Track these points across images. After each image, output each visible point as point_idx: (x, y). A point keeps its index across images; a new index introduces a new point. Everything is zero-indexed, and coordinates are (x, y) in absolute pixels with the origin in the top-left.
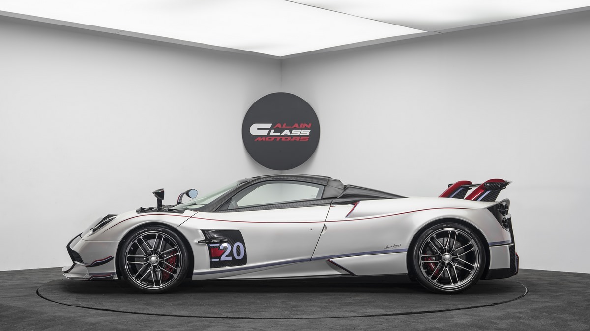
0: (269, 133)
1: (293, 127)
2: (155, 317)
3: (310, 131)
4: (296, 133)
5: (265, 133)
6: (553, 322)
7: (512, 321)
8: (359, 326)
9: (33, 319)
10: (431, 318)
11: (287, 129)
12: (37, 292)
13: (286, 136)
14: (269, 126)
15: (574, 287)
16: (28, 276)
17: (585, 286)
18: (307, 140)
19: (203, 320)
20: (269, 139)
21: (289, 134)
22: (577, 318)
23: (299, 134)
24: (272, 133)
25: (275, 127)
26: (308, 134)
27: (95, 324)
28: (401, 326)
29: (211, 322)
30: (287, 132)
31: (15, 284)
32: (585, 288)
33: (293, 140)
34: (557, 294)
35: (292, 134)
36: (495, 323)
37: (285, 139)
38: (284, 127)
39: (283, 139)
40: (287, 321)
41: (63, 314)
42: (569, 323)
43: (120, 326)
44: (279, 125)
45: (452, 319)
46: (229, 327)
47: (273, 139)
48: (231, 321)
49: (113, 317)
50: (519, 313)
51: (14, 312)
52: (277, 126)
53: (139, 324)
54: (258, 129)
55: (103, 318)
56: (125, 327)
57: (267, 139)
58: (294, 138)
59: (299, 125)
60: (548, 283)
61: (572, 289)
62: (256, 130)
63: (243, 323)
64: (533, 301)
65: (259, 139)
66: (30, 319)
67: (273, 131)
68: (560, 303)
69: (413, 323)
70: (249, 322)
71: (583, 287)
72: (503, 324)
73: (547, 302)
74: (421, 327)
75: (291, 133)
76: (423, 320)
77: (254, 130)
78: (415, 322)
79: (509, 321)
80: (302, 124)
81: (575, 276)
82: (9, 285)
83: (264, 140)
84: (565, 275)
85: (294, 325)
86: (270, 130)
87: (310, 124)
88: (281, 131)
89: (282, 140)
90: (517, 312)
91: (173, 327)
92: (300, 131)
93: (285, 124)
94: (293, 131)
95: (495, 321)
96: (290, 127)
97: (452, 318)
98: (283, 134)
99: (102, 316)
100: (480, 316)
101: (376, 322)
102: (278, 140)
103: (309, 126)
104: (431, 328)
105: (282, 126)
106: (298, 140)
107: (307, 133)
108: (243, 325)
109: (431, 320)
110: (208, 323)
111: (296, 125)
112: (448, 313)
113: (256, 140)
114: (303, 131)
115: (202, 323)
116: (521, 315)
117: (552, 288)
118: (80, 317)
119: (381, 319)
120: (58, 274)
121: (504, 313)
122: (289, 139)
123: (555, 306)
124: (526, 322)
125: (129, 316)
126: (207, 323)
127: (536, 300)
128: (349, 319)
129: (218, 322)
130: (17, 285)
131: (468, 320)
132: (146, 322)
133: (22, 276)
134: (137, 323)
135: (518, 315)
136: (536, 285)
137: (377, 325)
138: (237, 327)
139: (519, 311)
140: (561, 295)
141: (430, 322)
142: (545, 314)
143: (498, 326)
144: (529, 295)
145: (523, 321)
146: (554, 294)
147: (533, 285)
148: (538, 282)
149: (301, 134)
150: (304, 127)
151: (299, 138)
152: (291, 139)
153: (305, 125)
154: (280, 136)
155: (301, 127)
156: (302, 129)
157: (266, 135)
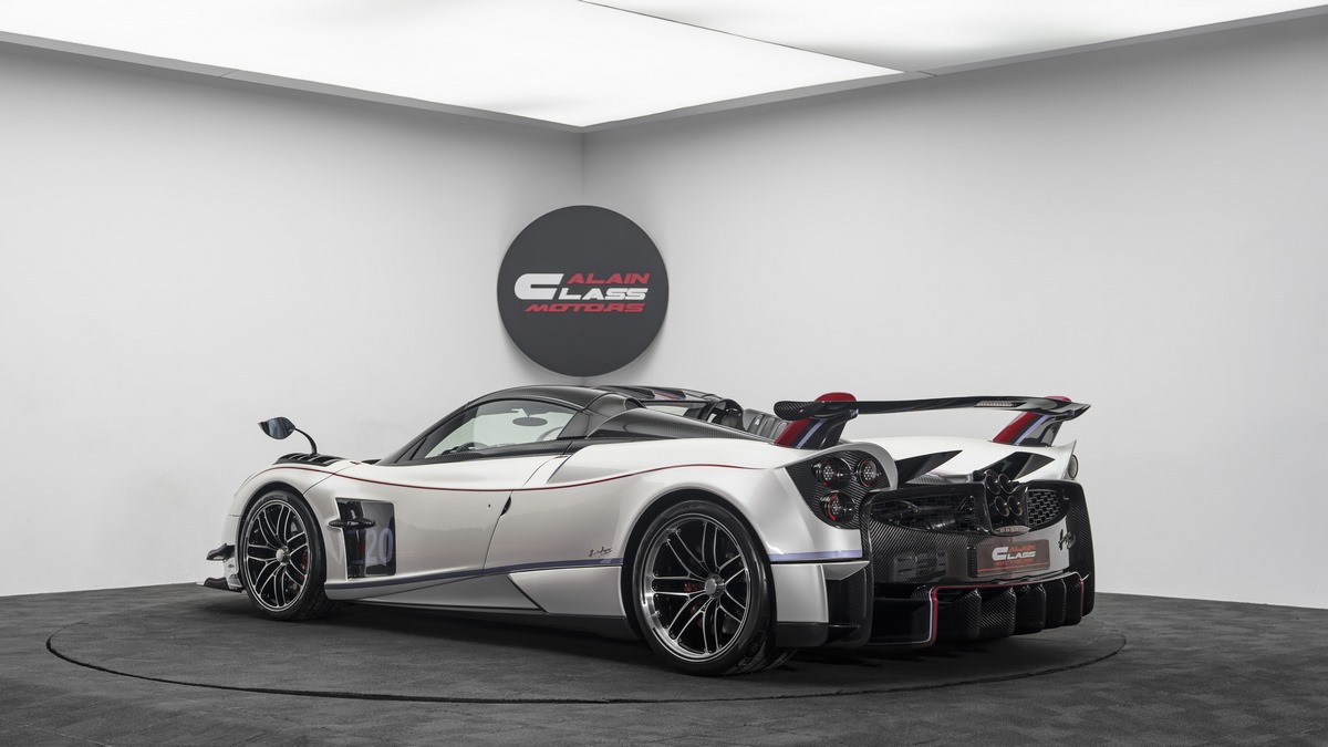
0: (558, 294)
1: (609, 282)
2: (307, 700)
3: (646, 290)
4: (615, 294)
5: (549, 294)
6: (1181, 710)
7: (1090, 708)
8: (754, 720)
9: (39, 703)
11: (595, 286)
12: (48, 645)
13: (594, 301)
14: (556, 278)
15: (1226, 634)
16: (25, 609)
17: (1250, 631)
18: (641, 309)
19: (412, 706)
20: (557, 308)
21: (600, 297)
22: (1232, 701)
23: (622, 297)
24: (564, 295)
25: (570, 282)
26: (642, 297)
27: (174, 714)
28: (847, 720)
29: (429, 710)
30: (595, 294)
32: (1250, 635)
33: (609, 309)
34: (1188, 649)
35: (606, 298)
36: (1052, 713)
37: (593, 308)
38: (590, 280)
39: (588, 308)
40: (596, 709)
41: (104, 694)
42: (1214, 713)
43: (229, 719)
44: (578, 278)
45: (960, 705)
46: (469, 720)
47: (565, 308)
48: (473, 708)
49: (214, 700)
50: (1107, 690)
52: (574, 278)
53: (272, 715)
54: (533, 286)
55: (192, 701)
56: (240, 721)
57: (553, 308)
58: (611, 305)
59: (623, 278)
60: (1169, 626)
61: (1222, 638)
62: (528, 287)
63: (500, 714)
64: (1135, 664)
65: (536, 308)
66: (33, 705)
67: (565, 290)
68: (1194, 670)
69: (871, 714)
70: (512, 711)
71: (1244, 634)
72: (1070, 716)
73: (1168, 666)
75: (605, 295)
76: (895, 708)
77: (525, 288)
78: (877, 711)
79: (1083, 707)
80: (629, 275)
81: (1228, 610)
83: (545, 310)
84: (1206, 608)
85: (611, 717)
86: (559, 288)
87: (647, 275)
88: (584, 290)
89: (586, 310)
90: (1102, 689)
91: (345, 722)
92: (625, 290)
93: (591, 276)
94: (610, 292)
95: (1051, 708)
96: (602, 282)
97: (960, 702)
98: (587, 297)
99: (190, 698)
100: (1020, 697)
101: (791, 710)
102: (576, 310)
103: (644, 280)
105: (585, 279)
106: (620, 309)
107: (639, 294)
108: (500, 717)
109: (912, 706)
110: (422, 714)
111: (617, 277)
112: (950, 691)
113: (528, 310)
114: (630, 291)
115: (409, 712)
116: (1111, 697)
117: (1177, 636)
118: (142, 699)
120: (94, 605)
121: (1073, 691)
122: (600, 308)
123: (1185, 676)
124: (1121, 710)
125: (250, 698)
126: (420, 713)
127: (1142, 662)
128: (732, 705)
129: (446, 711)
132: (288, 711)
133: (16, 609)
134: (266, 712)
135: (1103, 694)
136: (1142, 629)
137: (795, 718)
138: (487, 722)
139: (1104, 685)
140: (1196, 651)
141: (912, 710)
142: (1162, 692)
143: (1059, 720)
144: (1128, 651)
145: (1113, 708)
146: (1181, 649)
147: (1138, 629)
148: (1147, 623)
149: (627, 298)
150: (633, 282)
151: (623, 305)
152: (606, 307)
153: (636, 276)
154: (581, 301)
155: (626, 282)
156: (629, 286)
157: (551, 298)
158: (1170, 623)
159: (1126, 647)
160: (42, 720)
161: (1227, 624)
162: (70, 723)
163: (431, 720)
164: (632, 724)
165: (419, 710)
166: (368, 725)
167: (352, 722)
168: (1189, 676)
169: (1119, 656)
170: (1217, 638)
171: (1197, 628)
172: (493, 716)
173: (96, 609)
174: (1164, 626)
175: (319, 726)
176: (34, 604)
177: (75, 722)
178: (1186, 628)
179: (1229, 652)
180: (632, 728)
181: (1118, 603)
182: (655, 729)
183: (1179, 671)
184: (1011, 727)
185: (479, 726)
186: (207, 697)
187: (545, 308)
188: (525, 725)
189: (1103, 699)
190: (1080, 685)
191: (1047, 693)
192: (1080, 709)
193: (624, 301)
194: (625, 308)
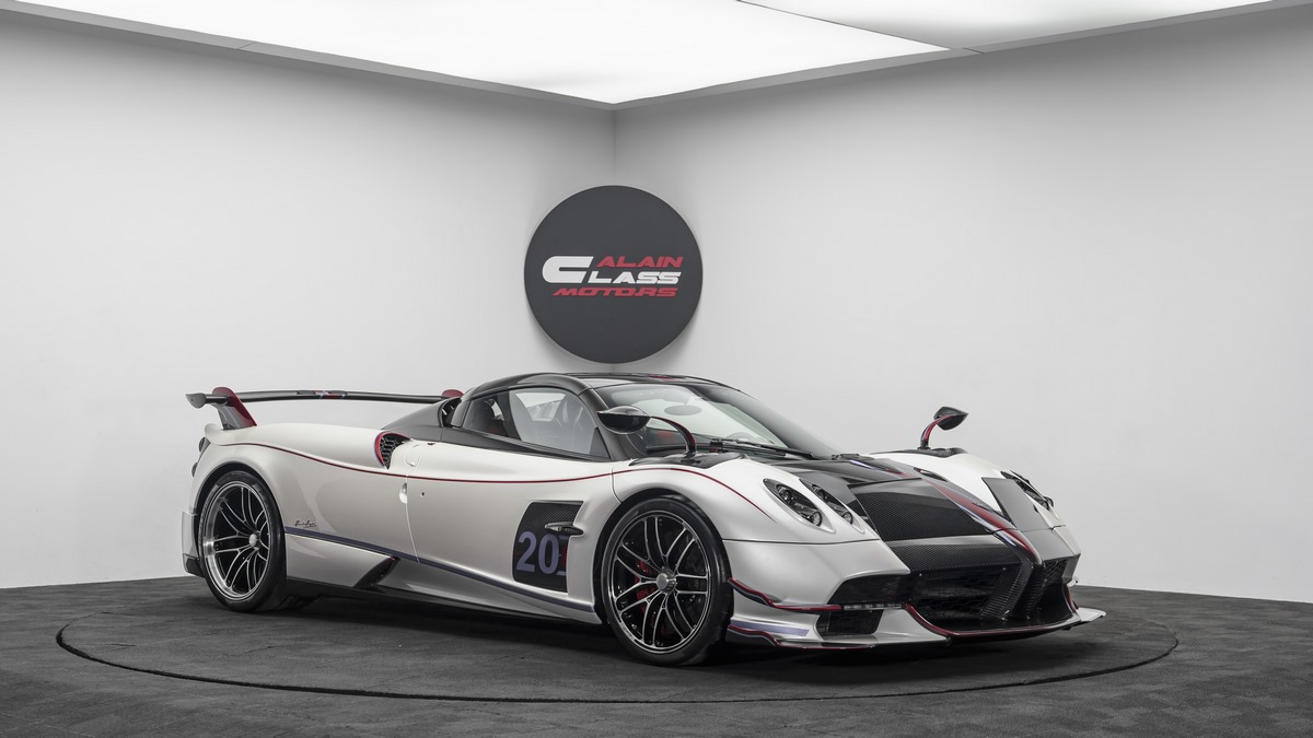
0: (587, 277)
1: (640, 265)
2: (328, 698)
3: (679, 274)
4: (647, 278)
5: (578, 278)
6: (1237, 713)
7: (1143, 710)
8: (793, 721)
9: (50, 700)
10: (958, 704)
11: (627, 269)
12: (59, 640)
13: (624, 285)
14: (586, 261)
15: (1282, 635)
16: (35, 602)
17: (1307, 631)
18: (673, 294)
19: (439, 705)
20: (586, 291)
21: (632, 281)
22: (1290, 704)
23: (654, 281)
24: (593, 279)
25: (600, 265)
26: (675, 281)
27: (192, 712)
28: (891, 722)
29: (456, 708)
30: (626, 277)
31: (7, 619)
32: (1307, 636)
33: (640, 294)
34: (1244, 650)
35: (638, 282)
36: (1104, 716)
37: (624, 292)
38: (621, 263)
39: (619, 293)
40: (630, 708)
41: (118, 690)
42: (1270, 716)
43: (249, 718)
44: (609, 261)
45: (1008, 707)
46: (499, 720)
47: (595, 291)
48: (503, 708)
49: (232, 697)
50: (1160, 692)
51: (5, 683)
52: (604, 261)
53: (294, 714)
54: (562, 269)
55: (210, 698)
56: (260, 720)
57: (582, 292)
58: (642, 289)
59: (655, 262)
60: (1223, 626)
61: (1278, 639)
62: (556, 270)
63: (530, 713)
64: (1188, 666)
65: (564, 292)
66: (43, 701)
67: (595, 274)
68: (1250, 671)
69: (917, 716)
70: (543, 710)
71: (1301, 635)
72: (1122, 719)
73: (1222, 667)
74: (937, 723)
75: (636, 279)
76: (941, 709)
77: (553, 271)
78: (923, 712)
79: (1136, 709)
80: (661, 259)
81: (1284, 609)
83: (574, 294)
84: (1262, 608)
85: (647, 717)
86: (589, 271)
87: (680, 259)
88: (615, 273)
89: (617, 294)
90: (1155, 691)
91: (370, 721)
92: (657, 274)
93: (622, 258)
94: (642, 275)
95: (1103, 710)
96: (634, 265)
97: (1008, 703)
98: (618, 281)
99: (208, 695)
100: (1069, 699)
101: (832, 711)
102: (606, 294)
103: (677, 263)
104: (960, 727)
106: (652, 294)
107: (671, 278)
108: (529, 716)
109: (958, 707)
111: (649, 260)
112: (998, 692)
113: (556, 294)
114: (663, 275)
115: (437, 711)
116: (1165, 699)
117: (1233, 637)
118: (157, 696)
119: (845, 705)
120: (104, 598)
121: (1125, 693)
122: (632, 292)
123: (1241, 678)
124: (1175, 712)
126: (448, 712)
127: (1195, 663)
128: (771, 705)
129: (474, 710)
130: (11, 622)
132: (311, 710)
134: (287, 711)
135: (1157, 697)
136: (1194, 629)
137: (837, 720)
138: (516, 722)
139: (1157, 687)
140: (1252, 653)
141: (957, 712)
142: (1217, 695)
143: (1111, 723)
144: (1181, 651)
145: (1166, 710)
146: (1236, 650)
147: (1190, 629)
148: (1200, 623)
149: (659, 282)
150: (665, 266)
151: (655, 290)
152: (637, 291)
153: (669, 259)
154: (611, 285)
155: (659, 265)
156: (661, 270)
157: (580, 282)
158: (1223, 623)
159: (1178, 648)
160: (52, 717)
161: (1283, 625)
162: (82, 721)
163: (458, 719)
164: (668, 725)
165: (446, 709)
166: (394, 724)
167: (377, 721)
168: (1246, 678)
169: (1172, 656)
170: (1273, 639)
171: (1252, 629)
172: (523, 715)
173: (106, 602)
174: (1218, 626)
175: (343, 725)
176: (40, 596)
177: (87, 719)
178: (1240, 628)
179: (1287, 653)
180: (668, 729)
181: (1169, 602)
182: (693, 730)
183: (1232, 673)
184: (1062, 730)
185: (509, 726)
186: (223, 694)
187: (574, 291)
188: (558, 725)
189: (1157, 702)
190: (1133, 687)
191: (1099, 695)
192: (1133, 711)
193: (656, 285)
194: (657, 293)
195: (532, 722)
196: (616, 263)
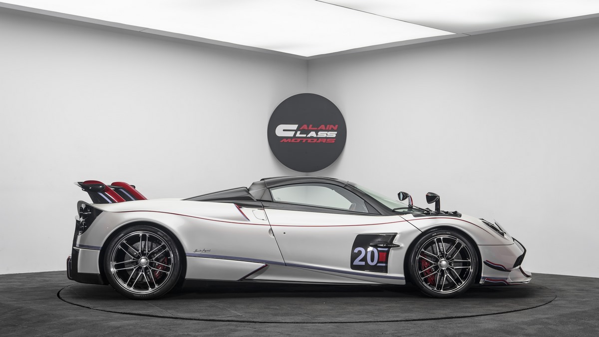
0: (295, 134)
1: (319, 129)
3: (336, 133)
4: (322, 134)
5: (291, 134)
6: (582, 327)
7: (540, 326)
8: (386, 331)
9: (54, 322)
10: (459, 323)
11: (313, 131)
12: (58, 295)
13: (312, 137)
14: (295, 127)
16: (47, 279)
18: (334, 142)
20: (295, 140)
21: (315, 136)
23: (325, 136)
24: (298, 135)
25: (301, 128)
26: (334, 136)
27: (119, 327)
28: (429, 331)
29: (236, 326)
30: (313, 134)
31: (35, 286)
33: (319, 141)
34: (584, 300)
35: (318, 136)
36: (523, 329)
37: (311, 140)
38: (310, 128)
39: (309, 141)
41: (85, 318)
43: (144, 330)
44: (305, 127)
45: (480, 325)
46: (255, 331)
47: (299, 140)
48: (257, 326)
49: (136, 321)
50: (547, 318)
51: (34, 315)
52: (303, 126)
53: (164, 328)
54: (284, 130)
55: (126, 322)
56: (149, 331)
57: (293, 141)
58: (320, 139)
59: (326, 127)
62: (282, 131)
63: (270, 328)
64: (560, 307)
65: (285, 140)
66: (52, 323)
67: (299, 132)
68: (587, 309)
69: (441, 329)
70: (275, 327)
72: (531, 330)
73: (575, 307)
74: (450, 332)
75: (317, 135)
76: (451, 326)
77: (280, 131)
78: (443, 327)
79: (537, 326)
80: (328, 126)
82: (29, 288)
84: (593, 281)
86: (296, 131)
87: (337, 126)
88: (307, 132)
89: (308, 142)
90: (545, 318)
91: (198, 332)
92: (326, 132)
93: (311, 126)
94: (320, 133)
95: (523, 326)
96: (316, 129)
97: (480, 323)
98: (309, 136)
99: (125, 320)
100: (508, 321)
101: (403, 327)
102: (304, 141)
103: (335, 128)
104: (460, 334)
105: (308, 127)
106: (324, 141)
107: (333, 134)
108: (269, 329)
109: (459, 325)
110: (233, 328)
111: (323, 127)
112: (476, 318)
113: (282, 141)
114: (329, 133)
115: (228, 327)
116: (550, 321)
117: (579, 294)
118: (102, 321)
119: (409, 324)
121: (532, 319)
122: (315, 140)
123: (583, 312)
124: (554, 327)
125: (151, 320)
127: (563, 305)
128: (376, 324)
129: (244, 327)
131: (496, 325)
132: (171, 327)
133: (42, 278)
134: (161, 327)
135: (546, 320)
136: (563, 291)
137: (405, 331)
138: (263, 332)
139: (546, 316)
140: (588, 301)
141: (457, 327)
142: (572, 319)
143: (526, 332)
144: (557, 300)
145: (550, 326)
146: (581, 299)
147: (561, 290)
148: (566, 288)
149: (327, 136)
150: (330, 129)
152: (317, 140)
153: (332, 126)
154: (306, 137)
155: (327, 129)
156: (328, 131)
157: (292, 136)
158: (575, 288)
160: (55, 330)
162: (69, 331)
163: (237, 331)
164: (331, 333)
165: (232, 326)
166: (209, 333)
167: (201, 332)
168: (586, 312)
169: (554, 302)
171: (588, 290)
172: (266, 329)
174: (573, 289)
175: (186, 333)
177: (71, 331)
178: (583, 290)
181: (552, 279)
183: (580, 310)
186: (133, 320)
187: (289, 140)
188: (281, 333)
189: (546, 323)
190: (536, 316)
191: (520, 320)
192: (536, 327)
193: (326, 138)
194: (326, 141)
195: (270, 332)
196: (308, 128)
